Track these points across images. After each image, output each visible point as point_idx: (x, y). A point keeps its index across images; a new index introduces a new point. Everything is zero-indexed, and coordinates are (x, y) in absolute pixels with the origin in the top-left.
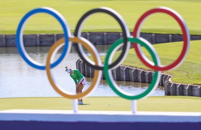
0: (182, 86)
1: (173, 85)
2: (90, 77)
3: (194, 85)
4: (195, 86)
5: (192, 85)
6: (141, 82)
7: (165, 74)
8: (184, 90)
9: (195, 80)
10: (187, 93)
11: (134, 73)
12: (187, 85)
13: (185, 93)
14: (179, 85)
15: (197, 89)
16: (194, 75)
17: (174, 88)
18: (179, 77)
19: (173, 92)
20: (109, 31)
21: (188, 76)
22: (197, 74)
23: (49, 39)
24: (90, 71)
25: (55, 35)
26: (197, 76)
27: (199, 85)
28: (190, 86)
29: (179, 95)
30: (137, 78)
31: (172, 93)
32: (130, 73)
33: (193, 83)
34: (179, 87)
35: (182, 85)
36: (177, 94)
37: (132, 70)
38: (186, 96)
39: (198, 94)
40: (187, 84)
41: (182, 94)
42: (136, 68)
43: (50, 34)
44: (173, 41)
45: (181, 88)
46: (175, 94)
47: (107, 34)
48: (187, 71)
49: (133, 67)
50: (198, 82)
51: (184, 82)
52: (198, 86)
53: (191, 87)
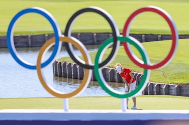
0: (159, 86)
1: (150, 84)
2: (66, 77)
3: (170, 84)
4: (172, 85)
5: (169, 84)
6: (118, 82)
7: (141, 74)
8: (161, 89)
9: (172, 79)
10: (164, 92)
11: (110, 73)
12: (164, 85)
13: (162, 92)
14: (156, 84)
15: (174, 88)
16: (170, 74)
17: (151, 88)
18: (156, 76)
19: (151, 92)
20: (83, 32)
21: (165, 75)
22: (173, 73)
23: (23, 40)
24: (66, 72)
25: (29, 36)
26: (174, 76)
27: (176, 84)
28: (167, 85)
29: (156, 94)
30: (114, 78)
31: (149, 93)
32: (106, 73)
33: (170, 83)
34: (156, 87)
35: (159, 84)
36: (154, 93)
37: (109, 70)
38: (163, 94)
39: (175, 93)
40: (164, 83)
41: (159, 93)
42: (113, 68)
43: (24, 35)
44: (146, 41)
45: (158, 87)
46: (152, 93)
47: (81, 35)
48: (164, 71)
49: (109, 67)
50: (174, 81)
51: (161, 81)
52: (175, 86)
53: (168, 87)
